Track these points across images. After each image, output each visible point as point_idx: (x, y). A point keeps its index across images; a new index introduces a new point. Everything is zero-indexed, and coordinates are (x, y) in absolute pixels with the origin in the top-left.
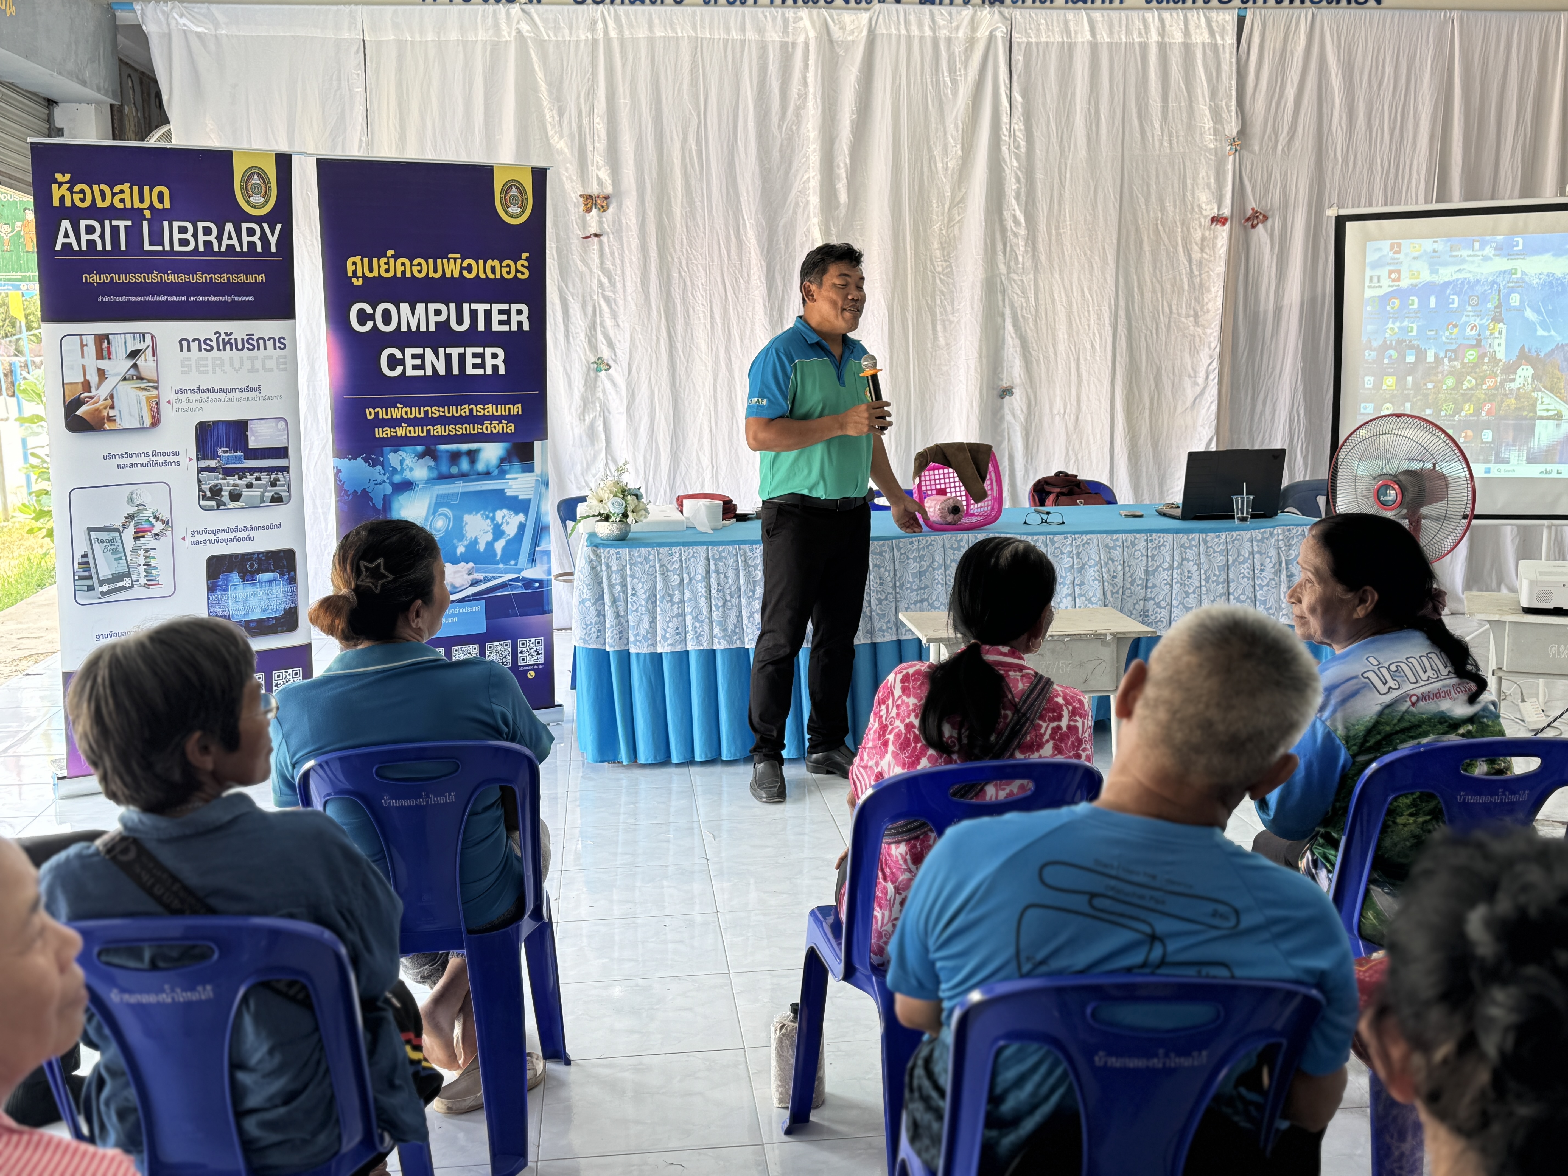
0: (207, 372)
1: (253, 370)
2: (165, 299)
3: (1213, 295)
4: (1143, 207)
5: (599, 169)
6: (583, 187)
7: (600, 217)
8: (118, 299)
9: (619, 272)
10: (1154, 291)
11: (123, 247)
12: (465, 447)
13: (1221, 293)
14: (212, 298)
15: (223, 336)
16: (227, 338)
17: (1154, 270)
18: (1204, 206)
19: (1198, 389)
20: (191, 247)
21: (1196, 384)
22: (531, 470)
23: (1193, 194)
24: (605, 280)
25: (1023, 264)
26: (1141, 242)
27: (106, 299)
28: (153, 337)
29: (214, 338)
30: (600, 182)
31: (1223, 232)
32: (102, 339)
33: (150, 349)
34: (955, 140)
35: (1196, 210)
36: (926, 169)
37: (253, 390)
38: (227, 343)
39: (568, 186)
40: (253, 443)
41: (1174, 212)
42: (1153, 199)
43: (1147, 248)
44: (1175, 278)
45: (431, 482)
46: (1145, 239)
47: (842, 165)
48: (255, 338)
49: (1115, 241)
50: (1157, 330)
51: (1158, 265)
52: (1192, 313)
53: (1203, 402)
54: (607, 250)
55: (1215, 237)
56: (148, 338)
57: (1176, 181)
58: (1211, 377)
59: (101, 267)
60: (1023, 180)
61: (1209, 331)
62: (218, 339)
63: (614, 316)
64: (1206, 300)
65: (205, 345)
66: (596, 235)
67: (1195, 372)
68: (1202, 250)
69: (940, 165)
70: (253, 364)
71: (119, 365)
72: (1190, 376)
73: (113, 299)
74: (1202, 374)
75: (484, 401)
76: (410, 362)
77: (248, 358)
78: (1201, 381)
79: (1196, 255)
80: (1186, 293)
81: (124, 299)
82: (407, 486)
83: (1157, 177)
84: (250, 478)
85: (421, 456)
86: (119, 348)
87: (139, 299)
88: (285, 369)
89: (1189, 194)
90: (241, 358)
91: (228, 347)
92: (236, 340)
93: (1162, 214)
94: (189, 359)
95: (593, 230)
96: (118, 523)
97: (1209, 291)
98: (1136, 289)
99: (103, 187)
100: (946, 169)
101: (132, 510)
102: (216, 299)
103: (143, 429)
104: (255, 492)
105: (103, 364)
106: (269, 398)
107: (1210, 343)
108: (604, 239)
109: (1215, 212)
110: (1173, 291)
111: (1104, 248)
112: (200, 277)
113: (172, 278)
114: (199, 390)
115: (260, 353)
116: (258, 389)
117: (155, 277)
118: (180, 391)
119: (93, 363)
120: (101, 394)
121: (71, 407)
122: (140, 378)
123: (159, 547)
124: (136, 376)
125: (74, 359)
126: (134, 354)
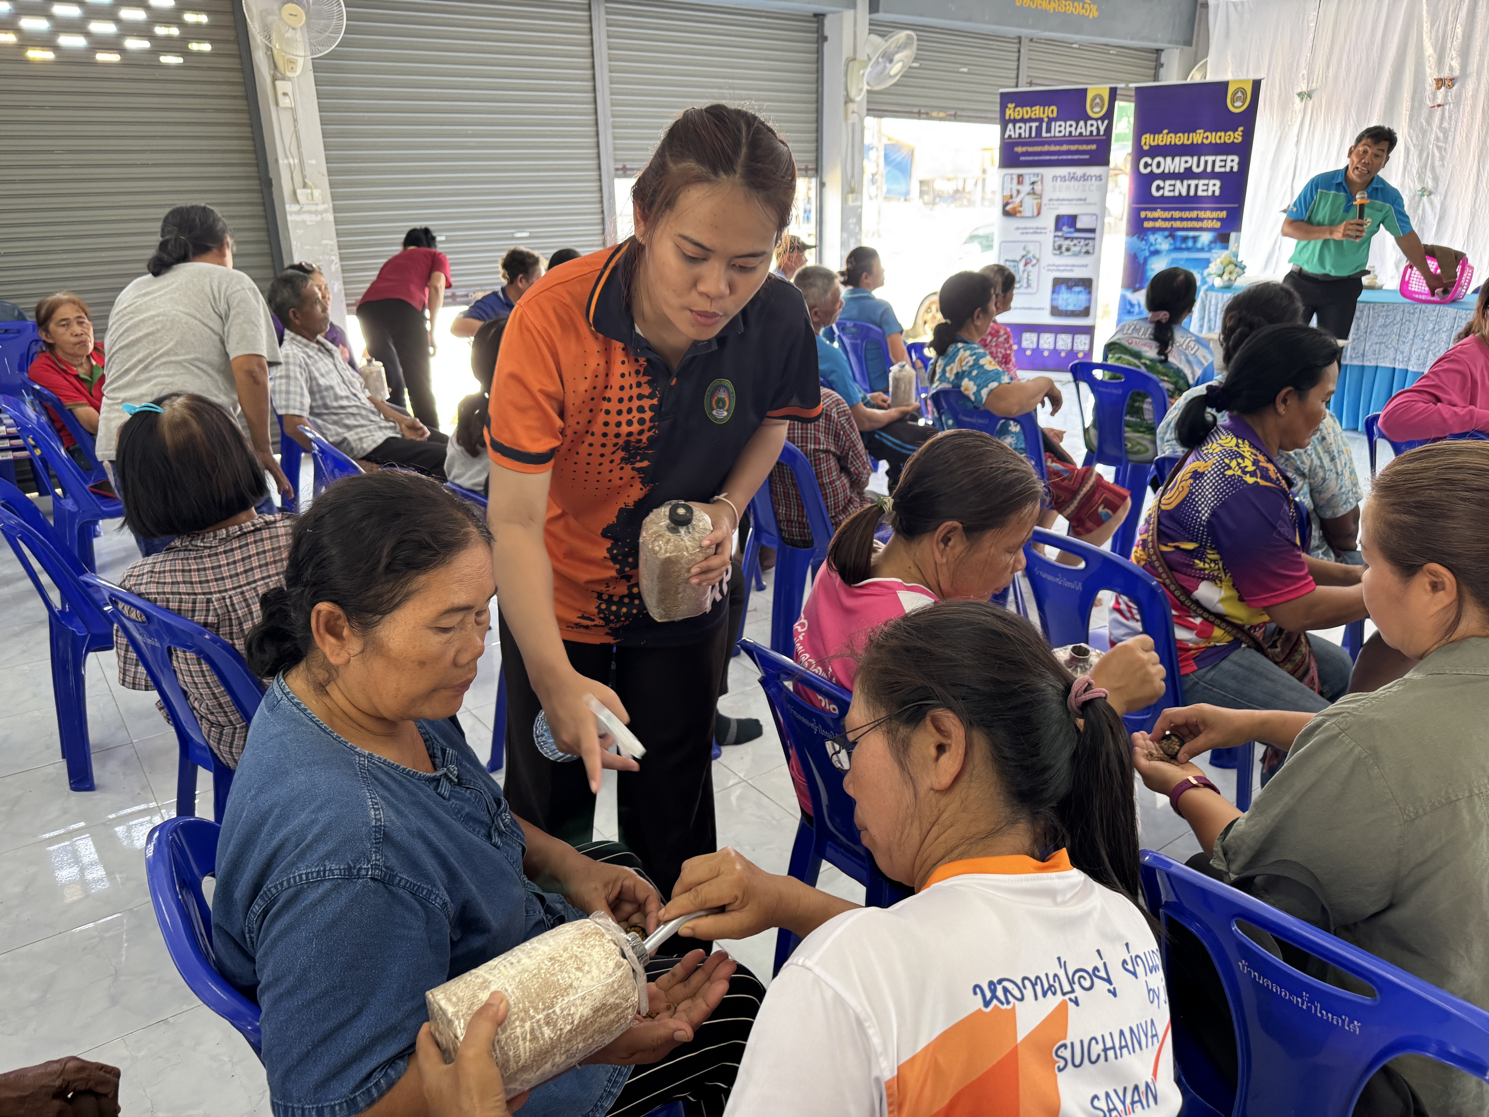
0: (1063, 191)
1: (1084, 190)
2: (1049, 157)
5: (1452, 60)
6: (1439, 72)
7: (1447, 92)
8: (1028, 158)
9: (1452, 129)
11: (1033, 134)
12: (1192, 234)
15: (1071, 174)
16: (1074, 175)
20: (1062, 134)
24: (1441, 135)
27: (1023, 158)
29: (1067, 175)
30: (1451, 69)
32: (1020, 176)
37: (1082, 200)
38: (1073, 177)
39: (1429, 73)
40: (1079, 225)
45: (1170, 251)
48: (1087, 175)
54: (1447, 114)
59: (1023, 144)
62: (1069, 176)
63: (1442, 159)
65: (1063, 179)
66: (1441, 105)
70: (1085, 188)
71: (1026, 188)
73: (1026, 158)
75: (1205, 210)
76: (1167, 188)
77: (1083, 185)
81: (1031, 158)
82: (1156, 252)
84: (1075, 242)
85: (1166, 237)
86: (1027, 181)
87: (1039, 158)
88: (1101, 191)
90: (1079, 185)
91: (1074, 179)
92: (1078, 176)
94: (1056, 185)
95: (1439, 102)
96: (1018, 258)
99: (1028, 109)
101: (1024, 253)
102: (1070, 157)
103: (1032, 217)
104: (1077, 249)
105: (1020, 187)
106: (1090, 205)
112: (1065, 148)
113: (1053, 148)
114: (1058, 200)
115: (1088, 183)
116: (1085, 200)
117: (1046, 148)
118: (1051, 200)
119: (1015, 186)
120: (1017, 200)
121: (1005, 205)
122: (1034, 193)
123: (1033, 271)
124: (1033, 193)
125: (1008, 185)
126: (1033, 183)
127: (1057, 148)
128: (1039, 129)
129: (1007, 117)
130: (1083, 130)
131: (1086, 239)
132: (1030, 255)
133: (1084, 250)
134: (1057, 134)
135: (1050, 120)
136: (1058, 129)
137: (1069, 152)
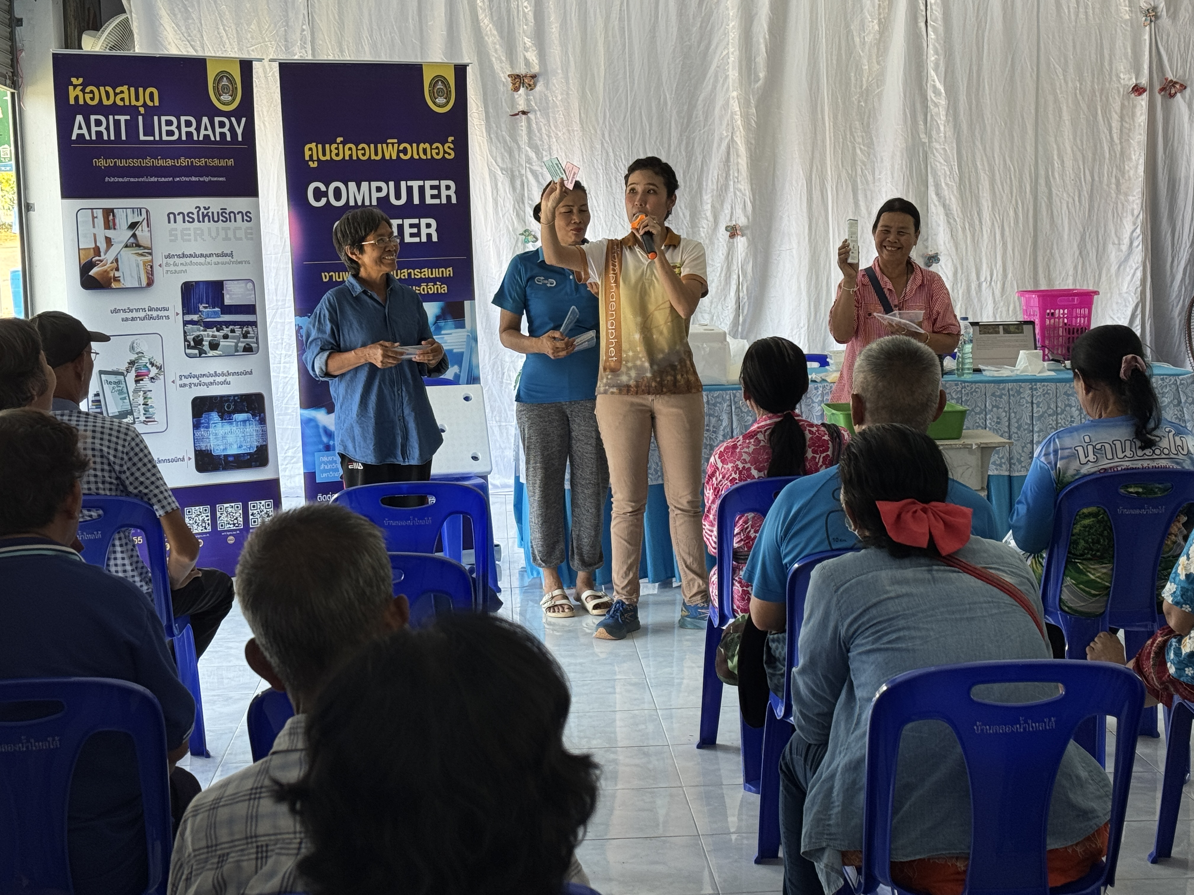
0: (190, 240)
1: (227, 238)
2: (156, 179)
3: (1134, 163)
4: (1061, 77)
5: (526, 49)
6: (512, 67)
7: (527, 95)
8: (121, 180)
9: (546, 147)
10: (1075, 159)
11: (123, 137)
13: (1142, 161)
14: (194, 179)
15: (202, 210)
16: (205, 212)
17: (1075, 139)
18: (1122, 76)
19: (1122, 256)
20: (175, 137)
21: (1120, 250)
22: (463, 326)
23: (1111, 64)
24: (533, 155)
25: (945, 134)
26: (1060, 110)
27: (112, 180)
28: (147, 211)
29: (195, 211)
30: (527, 63)
31: (1143, 101)
32: (107, 213)
33: (145, 221)
34: (871, 16)
35: (1114, 78)
36: (843, 44)
37: (226, 255)
38: (205, 216)
39: (497, 66)
40: (228, 300)
41: (1093, 82)
42: (1071, 69)
43: (1066, 117)
44: (1095, 146)
46: (1065, 108)
47: (762, 41)
48: (227, 212)
49: (1033, 111)
50: (1079, 197)
51: (1079, 133)
52: (1113, 180)
53: (1128, 269)
54: (534, 126)
55: (1134, 106)
56: (144, 211)
57: (1093, 52)
58: (1135, 244)
59: (108, 154)
60: (940, 51)
61: (1131, 198)
62: (198, 212)
64: (1127, 168)
65: (188, 217)
66: (524, 113)
67: (1119, 239)
68: (1122, 118)
69: (857, 40)
70: (226, 234)
71: (122, 235)
72: (1114, 244)
73: (116, 179)
74: (1126, 241)
75: (421, 266)
77: (223, 229)
78: (1124, 247)
79: (1115, 125)
80: (1107, 161)
81: (126, 180)
83: (1074, 47)
86: (122, 221)
87: (137, 180)
88: (252, 239)
89: (1106, 64)
90: (217, 228)
91: (206, 219)
92: (213, 213)
93: (1081, 84)
94: (176, 230)
95: (521, 108)
96: (123, 367)
97: (1130, 159)
98: (1056, 157)
100: (864, 43)
101: (133, 357)
102: (197, 179)
103: (140, 288)
105: (110, 233)
106: (239, 263)
107: (1133, 210)
108: (531, 116)
109: (1133, 82)
110: (1094, 160)
111: (1023, 118)
112: (183, 162)
113: (161, 163)
114: (184, 256)
115: (231, 225)
116: (232, 254)
117: (148, 162)
118: (168, 256)
119: (102, 233)
120: (108, 257)
121: (85, 268)
122: (138, 246)
123: (155, 389)
124: (135, 244)
125: (86, 229)
126: (133, 226)
127: (170, 162)
128: (132, 126)
129: (72, 102)
130: (210, 132)
131: (242, 324)
132: (145, 360)
133: (242, 345)
134: (165, 138)
135: (151, 112)
136: (164, 128)
137: (190, 170)
